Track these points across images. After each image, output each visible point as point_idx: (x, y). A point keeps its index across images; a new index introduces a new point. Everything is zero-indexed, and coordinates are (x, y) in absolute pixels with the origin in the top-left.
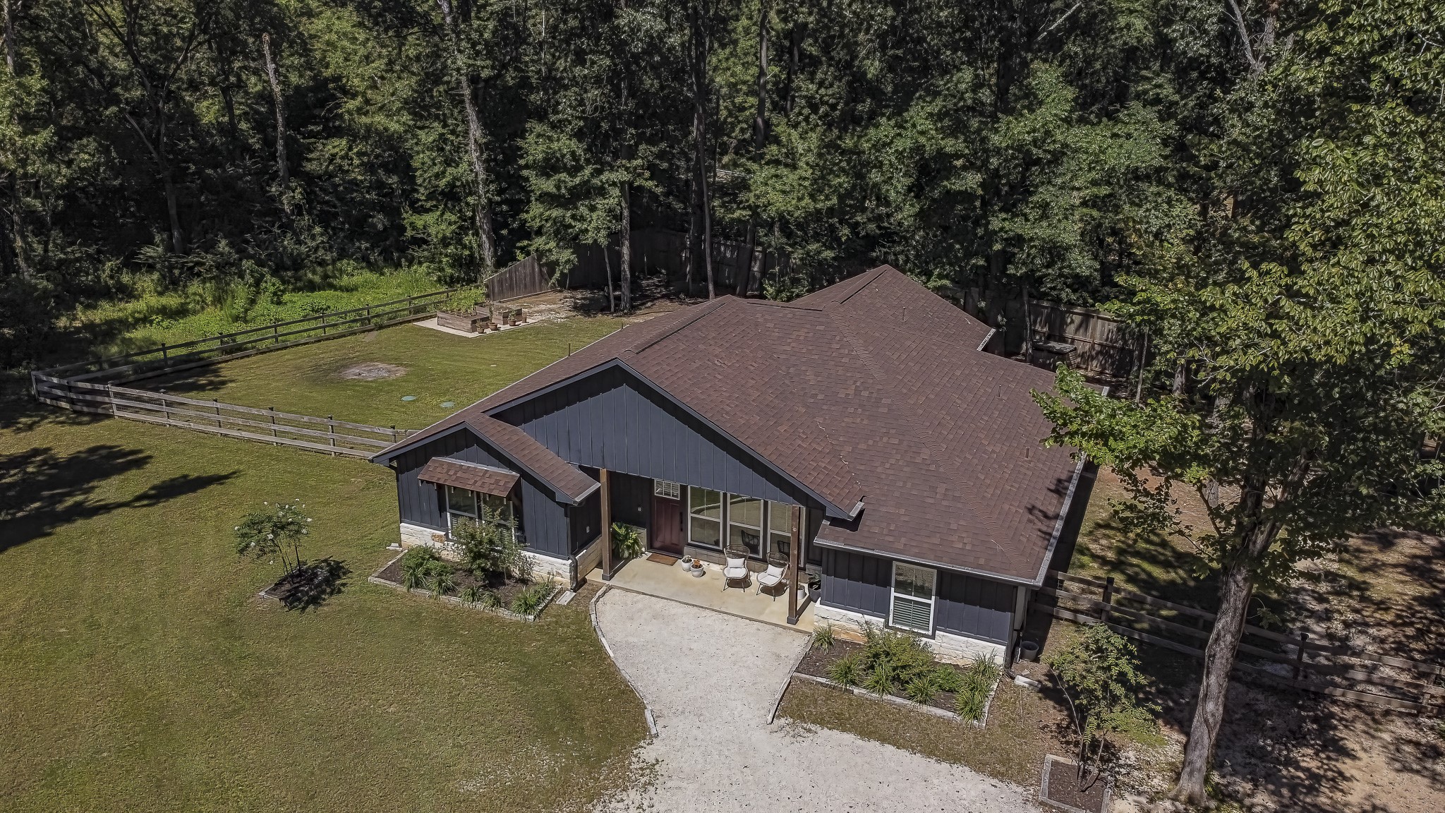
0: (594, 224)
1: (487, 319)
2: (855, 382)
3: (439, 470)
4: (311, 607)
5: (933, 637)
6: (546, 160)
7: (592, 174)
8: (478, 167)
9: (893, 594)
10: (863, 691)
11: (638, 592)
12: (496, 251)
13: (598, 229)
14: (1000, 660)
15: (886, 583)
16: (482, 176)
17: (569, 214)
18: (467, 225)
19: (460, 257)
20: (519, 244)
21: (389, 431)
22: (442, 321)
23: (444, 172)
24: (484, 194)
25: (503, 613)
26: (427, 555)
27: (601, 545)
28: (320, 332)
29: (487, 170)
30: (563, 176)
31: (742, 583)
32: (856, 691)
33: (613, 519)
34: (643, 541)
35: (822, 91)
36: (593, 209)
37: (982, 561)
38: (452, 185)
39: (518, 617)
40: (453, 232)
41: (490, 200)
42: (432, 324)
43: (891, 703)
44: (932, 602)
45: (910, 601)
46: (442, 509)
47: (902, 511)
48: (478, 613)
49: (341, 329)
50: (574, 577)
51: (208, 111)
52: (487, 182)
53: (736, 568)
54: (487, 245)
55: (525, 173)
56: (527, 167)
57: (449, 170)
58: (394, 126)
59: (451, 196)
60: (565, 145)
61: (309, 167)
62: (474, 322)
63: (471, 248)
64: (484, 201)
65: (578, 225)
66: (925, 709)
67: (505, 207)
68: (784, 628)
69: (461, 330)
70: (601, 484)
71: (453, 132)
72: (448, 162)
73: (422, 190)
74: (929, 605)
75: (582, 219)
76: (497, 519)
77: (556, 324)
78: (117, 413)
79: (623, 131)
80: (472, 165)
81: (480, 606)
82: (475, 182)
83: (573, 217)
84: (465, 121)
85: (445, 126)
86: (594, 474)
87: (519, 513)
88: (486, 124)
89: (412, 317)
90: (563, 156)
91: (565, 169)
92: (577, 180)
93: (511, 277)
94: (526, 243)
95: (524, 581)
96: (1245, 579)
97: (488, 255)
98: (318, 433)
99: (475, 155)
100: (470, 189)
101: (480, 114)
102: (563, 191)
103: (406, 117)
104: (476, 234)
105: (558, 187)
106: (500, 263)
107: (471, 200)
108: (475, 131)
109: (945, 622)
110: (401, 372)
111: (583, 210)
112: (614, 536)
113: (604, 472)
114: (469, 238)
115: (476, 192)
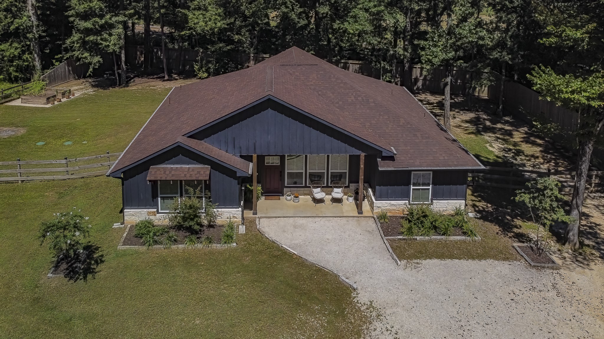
0: (112, 42)
1: (55, 96)
2: (352, 94)
3: (158, 172)
4: (90, 276)
5: (432, 204)
6: (85, 11)
8: (33, 18)
9: (412, 187)
10: (421, 237)
11: (276, 217)
12: (42, 62)
13: (115, 45)
14: (463, 207)
15: (408, 184)
16: (35, 23)
17: (99, 38)
18: (27, 49)
19: (21, 66)
20: (56, 57)
21: (64, 161)
22: (25, 101)
23: (12, 22)
24: (35, 33)
25: (216, 246)
26: (147, 225)
29: (38, 19)
30: (97, 19)
36: (110, 35)
37: (455, 163)
38: (17, 28)
39: (226, 247)
40: (18, 53)
41: (40, 35)
42: (18, 103)
43: (436, 240)
44: (430, 187)
45: (419, 189)
46: (155, 196)
47: (409, 148)
48: (199, 250)
50: (243, 217)
52: (38, 26)
53: (318, 193)
54: (37, 59)
57: (17, 20)
59: (17, 35)
62: (48, 99)
63: (27, 61)
64: (37, 36)
65: (104, 43)
66: (451, 238)
67: (48, 39)
68: (358, 217)
69: (40, 104)
70: (253, 163)
72: (15, 17)
74: (429, 189)
75: (106, 40)
76: (198, 194)
77: (89, 95)
80: (29, 17)
82: (31, 26)
83: (102, 39)
89: (3, 101)
90: (96, 9)
91: (97, 16)
92: (103, 21)
93: (54, 74)
94: (60, 56)
95: (210, 226)
97: (37, 64)
98: (9, 171)
99: (31, 13)
100: (28, 29)
102: (97, 27)
104: (31, 53)
106: (44, 68)
107: (30, 35)
109: (437, 196)
110: (22, 131)
111: (105, 36)
113: (255, 156)
114: (26, 56)
115: (32, 32)
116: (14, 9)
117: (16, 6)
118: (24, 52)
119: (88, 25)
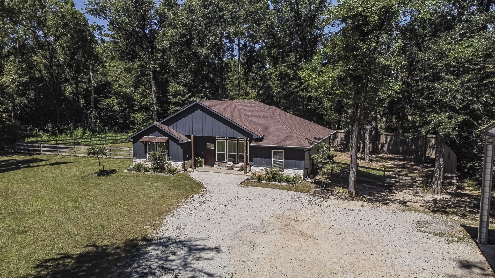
5: (284, 171)
6: (175, 92)
7: (188, 97)
8: (154, 99)
9: (272, 160)
11: (202, 171)
14: (302, 174)
15: (270, 158)
16: (155, 102)
18: (150, 117)
24: (155, 108)
25: (163, 174)
26: (141, 165)
27: (191, 161)
28: (104, 142)
29: (157, 99)
30: (180, 97)
31: (232, 168)
32: (262, 182)
33: (195, 155)
34: (203, 162)
35: (257, 76)
38: (146, 104)
39: (167, 175)
40: (146, 118)
43: (272, 184)
44: (283, 160)
45: (277, 161)
46: (146, 153)
47: (274, 137)
48: (156, 175)
49: (110, 141)
50: (184, 167)
51: (69, 89)
52: (157, 104)
53: (230, 164)
55: (169, 97)
56: (169, 95)
58: (128, 91)
59: (146, 108)
60: (181, 88)
61: (100, 106)
64: (156, 109)
66: (281, 184)
67: (162, 112)
68: (243, 175)
70: (192, 140)
71: (147, 89)
72: (145, 97)
73: (137, 106)
74: (282, 162)
76: (162, 150)
78: (42, 153)
79: (198, 86)
80: (152, 98)
81: (156, 173)
82: (153, 103)
84: (151, 86)
85: (145, 87)
86: (189, 137)
87: (168, 149)
88: (157, 87)
90: (180, 91)
91: (181, 95)
92: (184, 98)
96: (357, 126)
99: (153, 95)
100: (152, 105)
101: (156, 83)
102: (180, 101)
103: (132, 89)
104: (153, 120)
105: (178, 100)
107: (152, 109)
108: (154, 88)
109: (287, 166)
112: (195, 159)
113: (192, 136)
114: (150, 121)
115: (153, 107)
116: (145, 93)
117: (146, 92)
118: (149, 119)
119: (176, 100)
